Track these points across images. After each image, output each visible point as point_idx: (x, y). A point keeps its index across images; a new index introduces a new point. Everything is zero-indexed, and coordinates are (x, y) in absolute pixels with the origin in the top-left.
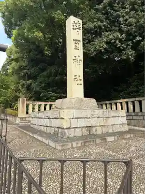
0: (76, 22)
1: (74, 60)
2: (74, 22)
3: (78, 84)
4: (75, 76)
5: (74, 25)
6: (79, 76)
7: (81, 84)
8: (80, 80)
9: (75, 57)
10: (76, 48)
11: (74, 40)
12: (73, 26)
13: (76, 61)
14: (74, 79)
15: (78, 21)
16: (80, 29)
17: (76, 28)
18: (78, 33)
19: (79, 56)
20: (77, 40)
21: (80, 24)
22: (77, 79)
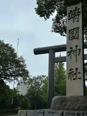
2: (71, 11)
5: (71, 14)
6: (77, 69)
7: (80, 78)
8: (80, 73)
9: (71, 48)
11: (69, 31)
12: (69, 16)
13: (72, 52)
14: (69, 74)
15: (76, 8)
16: (79, 15)
17: (73, 16)
18: (75, 20)
19: (76, 46)
20: (74, 29)
21: (79, 9)
22: (73, 74)
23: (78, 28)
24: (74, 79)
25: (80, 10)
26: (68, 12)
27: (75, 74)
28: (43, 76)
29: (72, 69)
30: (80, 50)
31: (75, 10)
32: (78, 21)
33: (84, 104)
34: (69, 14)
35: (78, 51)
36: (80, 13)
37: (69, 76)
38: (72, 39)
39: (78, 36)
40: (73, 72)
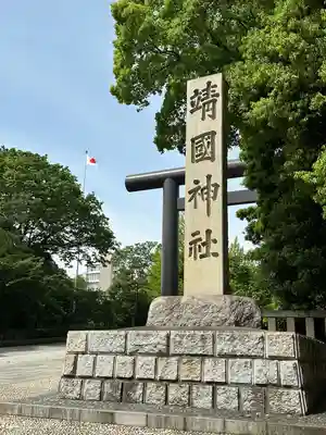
0: (202, 88)
1: (190, 193)
2: (196, 92)
4: (193, 235)
5: (196, 99)
6: (208, 232)
7: (216, 255)
8: (215, 241)
9: (196, 182)
12: (192, 104)
13: (199, 192)
14: (190, 244)
15: (209, 83)
16: (214, 101)
17: (201, 103)
18: (207, 113)
19: (209, 177)
20: (206, 134)
21: (216, 86)
22: (199, 243)
23: (214, 133)
24: (202, 257)
25: (219, 90)
26: (190, 93)
27: (204, 244)
28: (151, 245)
29: (198, 233)
30: (216, 186)
31: (207, 89)
32: (213, 117)
33: (220, 315)
34: (192, 98)
35: (213, 188)
36: (217, 95)
37: (191, 249)
38: (197, 161)
39: (213, 152)
40: (200, 239)
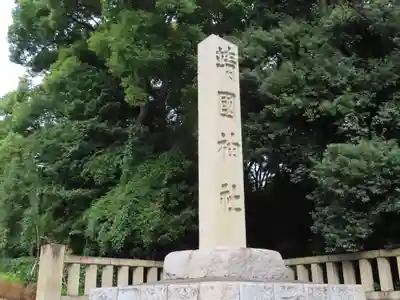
0: (225, 49)
1: (219, 142)
2: (220, 49)
3: (230, 209)
4: (224, 185)
5: (220, 55)
6: (234, 186)
7: (238, 209)
8: (237, 197)
9: (223, 134)
10: (225, 113)
11: (219, 92)
12: (218, 58)
13: (226, 145)
14: (222, 193)
15: (229, 48)
16: (233, 67)
17: (224, 62)
19: (232, 134)
20: (227, 93)
21: (233, 54)
22: (228, 195)
23: (233, 95)
27: (230, 197)
30: (237, 144)
32: (232, 79)
34: (217, 52)
38: (224, 115)
40: (228, 192)
